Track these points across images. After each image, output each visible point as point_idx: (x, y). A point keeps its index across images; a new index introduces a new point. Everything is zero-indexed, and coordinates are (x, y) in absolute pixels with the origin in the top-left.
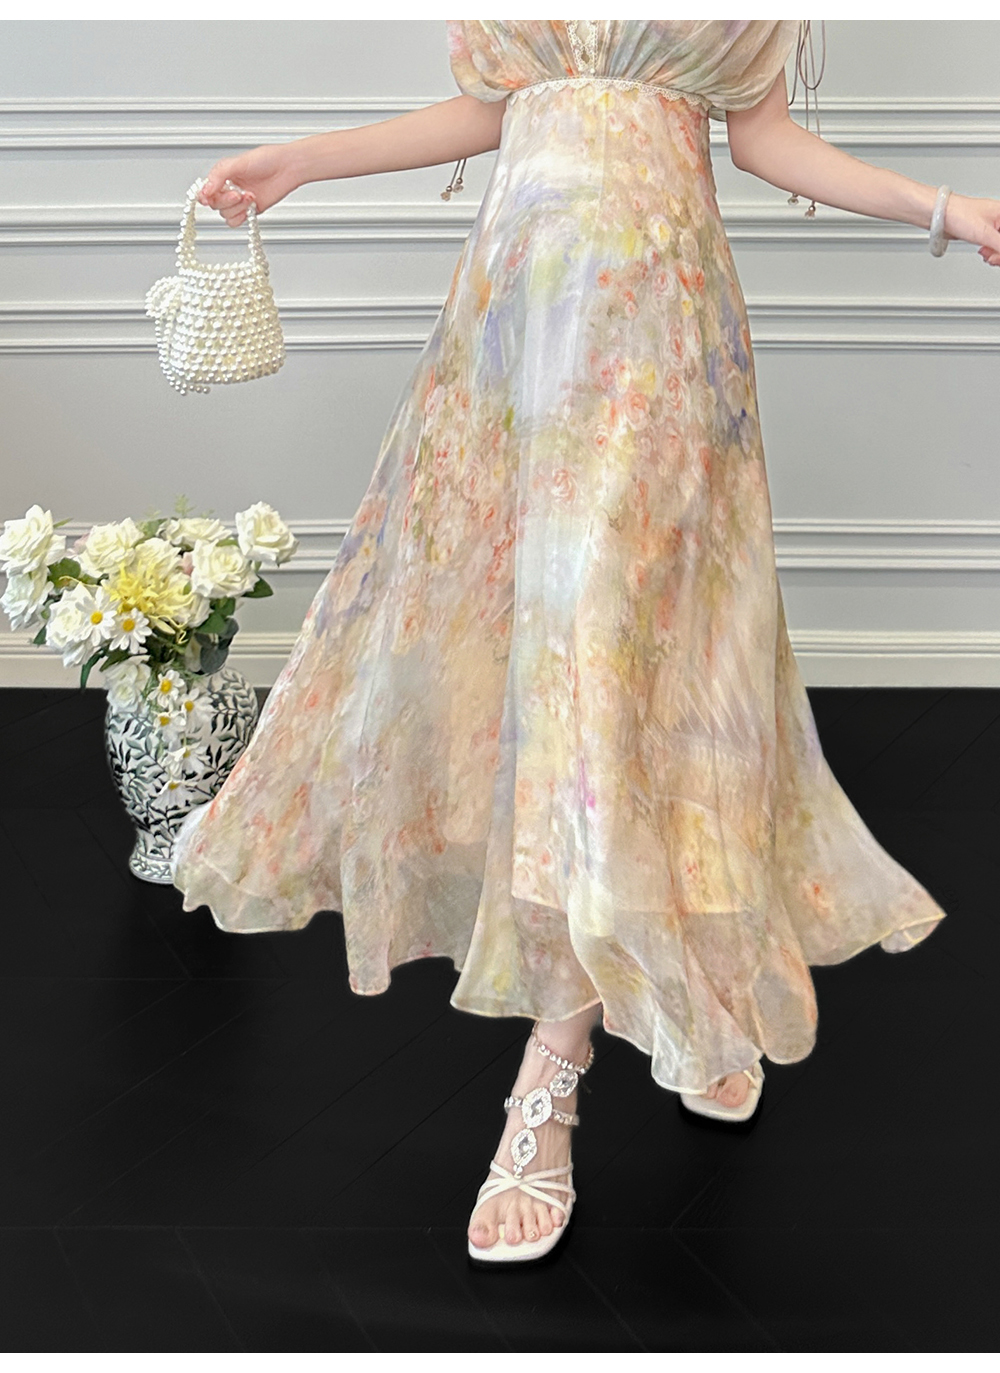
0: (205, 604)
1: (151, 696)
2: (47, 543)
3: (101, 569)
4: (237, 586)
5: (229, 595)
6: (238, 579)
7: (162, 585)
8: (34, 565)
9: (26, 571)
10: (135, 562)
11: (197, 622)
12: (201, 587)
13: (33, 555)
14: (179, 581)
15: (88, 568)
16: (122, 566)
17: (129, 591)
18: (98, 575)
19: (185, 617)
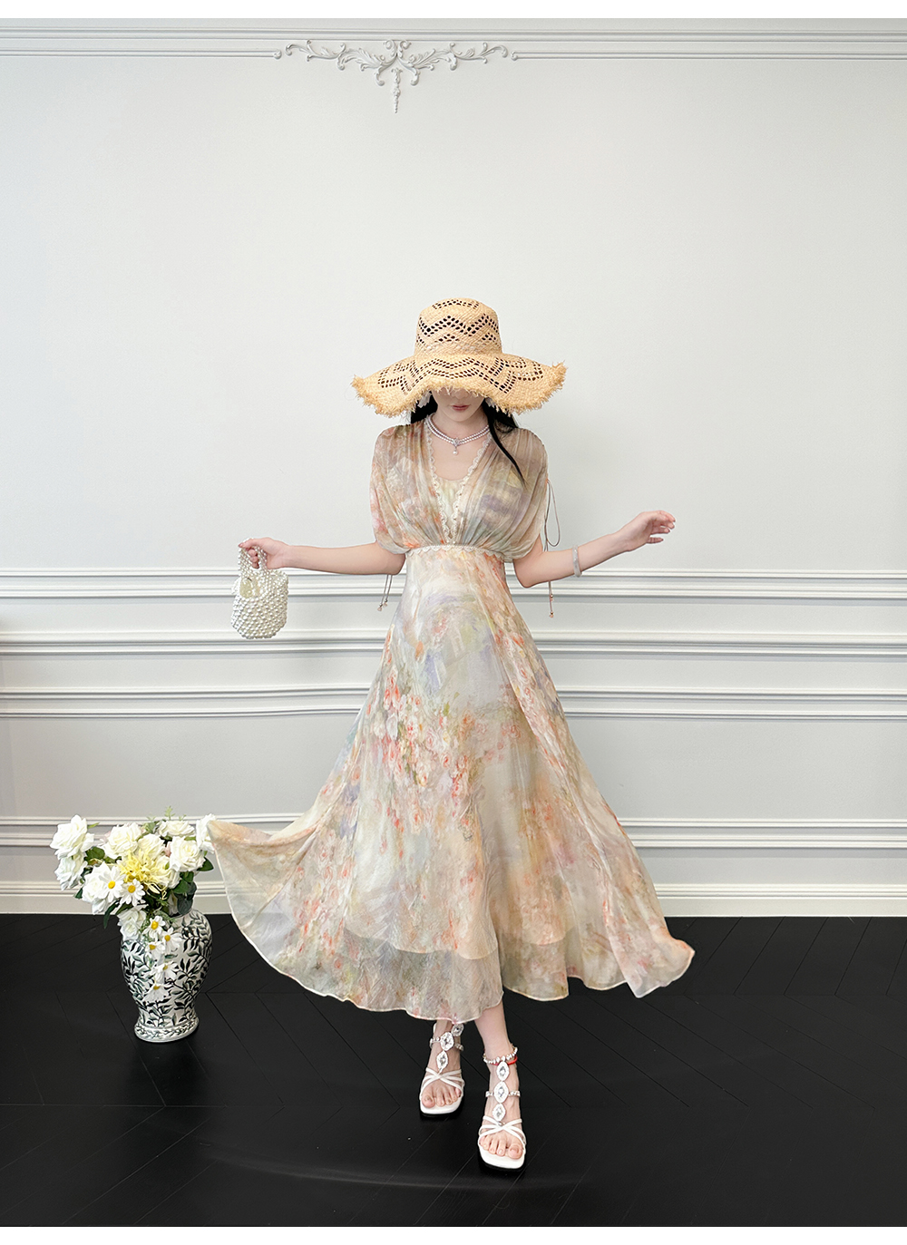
0: (177, 875)
1: (145, 932)
2: (83, 838)
3: (117, 854)
4: (194, 865)
5: (190, 870)
6: (194, 860)
7: (153, 863)
8: (74, 852)
9: (70, 855)
10: (138, 848)
11: (173, 886)
12: (175, 865)
13: (74, 846)
14: (164, 860)
15: (110, 853)
16: (128, 853)
17: (133, 867)
18: (115, 857)
19: (166, 883)
